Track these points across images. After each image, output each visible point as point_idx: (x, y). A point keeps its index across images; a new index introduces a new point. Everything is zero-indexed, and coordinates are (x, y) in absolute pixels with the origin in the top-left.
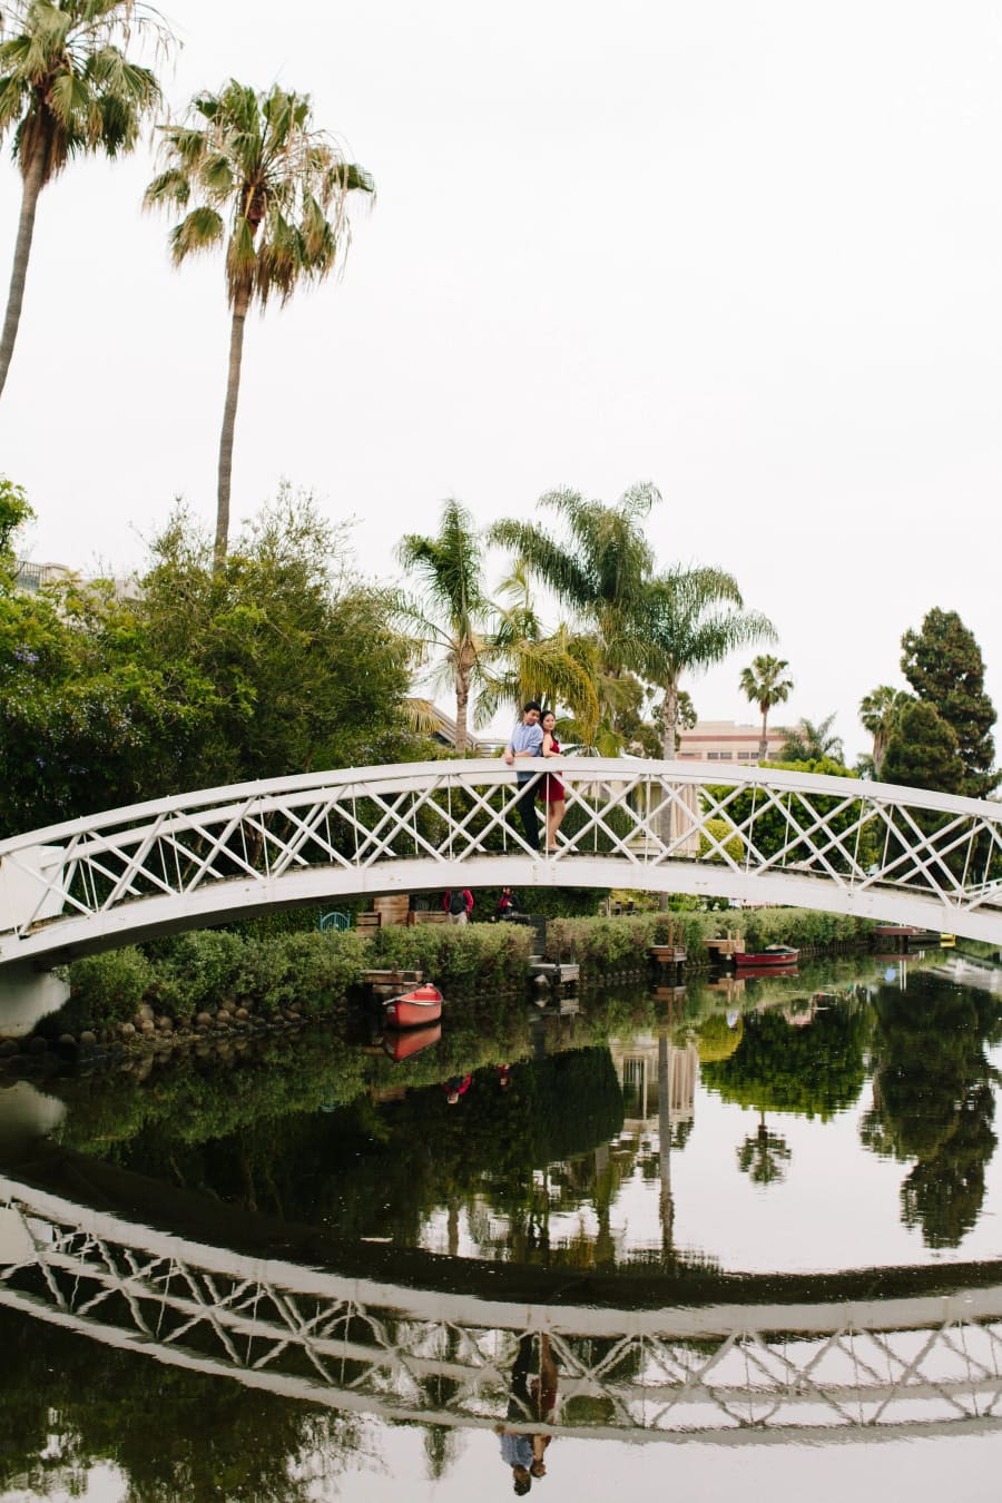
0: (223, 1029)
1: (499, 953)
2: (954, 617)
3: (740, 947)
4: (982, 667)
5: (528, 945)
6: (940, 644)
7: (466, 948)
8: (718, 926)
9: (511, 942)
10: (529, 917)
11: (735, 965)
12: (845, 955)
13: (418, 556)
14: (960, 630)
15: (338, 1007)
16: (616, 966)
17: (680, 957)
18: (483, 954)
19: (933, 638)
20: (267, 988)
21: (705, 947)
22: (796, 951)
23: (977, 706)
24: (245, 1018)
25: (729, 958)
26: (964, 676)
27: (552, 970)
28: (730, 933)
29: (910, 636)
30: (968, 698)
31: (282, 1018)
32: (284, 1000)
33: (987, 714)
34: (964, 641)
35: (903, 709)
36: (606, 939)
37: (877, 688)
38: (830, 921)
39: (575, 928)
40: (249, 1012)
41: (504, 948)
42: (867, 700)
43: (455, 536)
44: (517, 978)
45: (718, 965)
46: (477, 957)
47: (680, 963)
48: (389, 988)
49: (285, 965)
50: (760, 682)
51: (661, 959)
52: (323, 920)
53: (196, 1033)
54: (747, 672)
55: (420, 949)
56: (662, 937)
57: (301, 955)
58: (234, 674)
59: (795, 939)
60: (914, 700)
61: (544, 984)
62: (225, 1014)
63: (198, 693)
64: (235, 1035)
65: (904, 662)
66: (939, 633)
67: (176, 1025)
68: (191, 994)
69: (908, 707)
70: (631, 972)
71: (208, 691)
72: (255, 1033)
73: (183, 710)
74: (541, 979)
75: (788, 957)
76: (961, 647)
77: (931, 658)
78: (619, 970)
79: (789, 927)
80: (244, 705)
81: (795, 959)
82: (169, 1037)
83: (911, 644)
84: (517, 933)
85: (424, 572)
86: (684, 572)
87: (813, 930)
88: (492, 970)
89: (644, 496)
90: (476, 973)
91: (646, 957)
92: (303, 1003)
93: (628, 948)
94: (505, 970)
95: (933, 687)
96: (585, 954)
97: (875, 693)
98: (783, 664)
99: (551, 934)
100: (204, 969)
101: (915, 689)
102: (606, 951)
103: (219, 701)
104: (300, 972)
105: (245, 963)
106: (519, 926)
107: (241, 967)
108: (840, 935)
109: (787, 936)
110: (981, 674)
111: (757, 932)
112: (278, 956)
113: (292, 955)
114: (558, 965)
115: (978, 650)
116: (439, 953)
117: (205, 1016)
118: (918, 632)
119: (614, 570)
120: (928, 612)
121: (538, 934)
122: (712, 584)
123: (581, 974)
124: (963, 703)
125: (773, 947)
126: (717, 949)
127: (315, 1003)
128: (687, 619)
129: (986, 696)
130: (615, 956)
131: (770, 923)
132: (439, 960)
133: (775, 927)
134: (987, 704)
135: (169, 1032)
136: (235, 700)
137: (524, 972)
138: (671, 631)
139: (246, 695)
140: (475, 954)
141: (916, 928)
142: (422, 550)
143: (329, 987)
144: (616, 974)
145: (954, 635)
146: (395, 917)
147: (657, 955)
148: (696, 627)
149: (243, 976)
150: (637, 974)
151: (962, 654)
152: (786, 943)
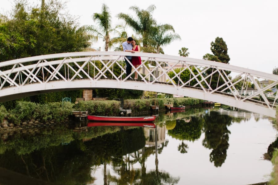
0: (30, 126)
1: (111, 107)
2: (221, 39)
3: (172, 106)
4: (227, 49)
5: (119, 105)
6: (218, 44)
7: (101, 106)
8: (168, 101)
9: (114, 105)
10: (119, 99)
11: (171, 110)
12: (197, 108)
13: (97, 17)
14: (223, 41)
15: (66, 120)
16: (142, 110)
17: (157, 108)
18: (106, 107)
19: (217, 43)
20: (44, 116)
21: (164, 106)
22: (185, 107)
23: (226, 57)
24: (38, 123)
25: (169, 108)
26: (223, 51)
27: (125, 111)
28: (170, 103)
29: (212, 43)
30: (224, 55)
31: (48, 123)
32: (49, 119)
33: (228, 59)
34: (223, 44)
35: (211, 57)
36: (139, 104)
37: (206, 54)
38: (193, 101)
39: (131, 101)
40: (39, 122)
41: (112, 106)
42: (204, 56)
43: (105, 13)
44: (116, 113)
45: (167, 110)
46: (104, 108)
47: (157, 109)
48: (79, 116)
49: (49, 111)
50: (182, 53)
51: (153, 109)
52: (63, 99)
53: (21, 127)
54: (180, 51)
55: (88, 106)
56: (153, 104)
57: (54, 108)
58: (30, 36)
59: (185, 104)
60: (213, 56)
61: (123, 114)
62: (31, 122)
63: (19, 41)
64: (34, 128)
65: (211, 48)
66: (218, 42)
67: (15, 125)
68: (19, 118)
69: (212, 57)
70: (146, 111)
71: (22, 41)
72: (40, 127)
73: (14, 45)
74: (122, 113)
75: (183, 108)
76: (223, 45)
77: (217, 47)
78: (143, 111)
79: (184, 102)
80: (32, 44)
81: (184, 109)
82: (12, 129)
83: (213, 44)
84: (116, 103)
85: (98, 21)
86: (161, 25)
87: (189, 102)
88: (109, 111)
89: (153, 8)
90: (105, 112)
91: (149, 108)
92: (55, 119)
93: (145, 106)
94: (113, 112)
95: (217, 53)
96: (134, 108)
97: (206, 55)
98: (187, 49)
99: (125, 103)
100: (23, 111)
101: (214, 53)
102: (139, 107)
103: (25, 43)
104: (53, 112)
105: (36, 110)
106: (117, 101)
107: (35, 111)
108: (195, 103)
109: (183, 104)
110: (227, 50)
111: (176, 103)
112: (46, 108)
113: (52, 108)
114: (126, 110)
115: (226, 46)
116: (94, 107)
117: (25, 123)
118: (214, 42)
119: (146, 24)
120: (216, 38)
121: (121, 103)
122: (167, 27)
123: (132, 112)
124: (223, 56)
125: (180, 106)
126: (167, 106)
127: (59, 119)
128: (161, 35)
129: (228, 55)
130: (142, 108)
131: (179, 101)
132: (94, 109)
133: (181, 102)
134: (228, 56)
135: (12, 127)
136: (30, 43)
137: (118, 112)
138: (158, 38)
139: (33, 42)
140: (104, 107)
141: (212, 102)
142: (97, 16)
143: (63, 115)
144: (142, 112)
145: (221, 42)
146: (89, 99)
147: (152, 108)
148: (164, 37)
149: (35, 113)
150: (147, 112)
151: (223, 46)
152: (183, 105)
